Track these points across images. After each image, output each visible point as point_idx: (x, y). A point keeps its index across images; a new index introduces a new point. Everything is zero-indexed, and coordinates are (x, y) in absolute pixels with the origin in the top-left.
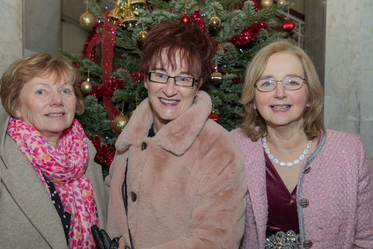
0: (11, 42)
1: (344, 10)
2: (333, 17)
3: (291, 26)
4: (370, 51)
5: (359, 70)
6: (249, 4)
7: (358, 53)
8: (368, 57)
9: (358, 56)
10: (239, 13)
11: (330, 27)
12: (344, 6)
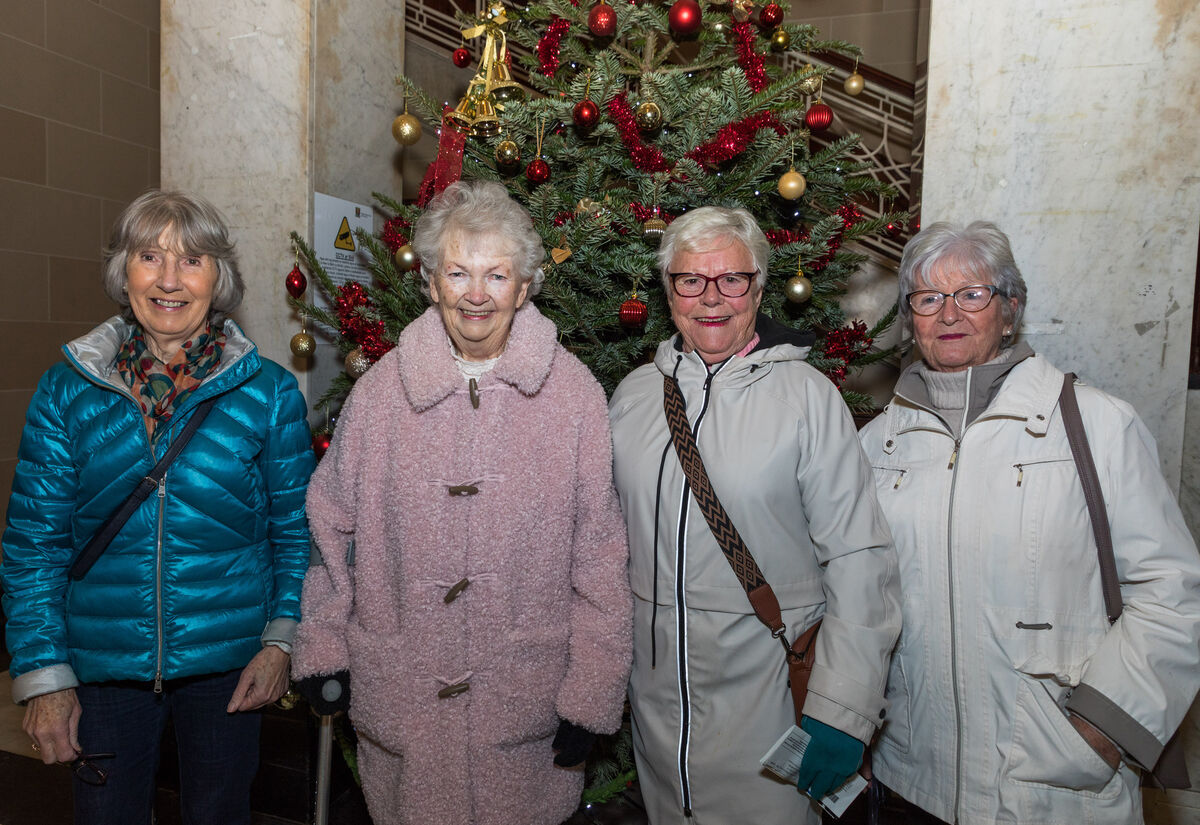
0: (289, 180)
1: (971, 76)
2: (943, 93)
3: (826, 118)
4: (1032, 170)
5: (1005, 214)
6: (732, 75)
7: (1004, 177)
8: (1028, 184)
9: (1002, 182)
10: (707, 95)
11: (935, 117)
12: (970, 66)
